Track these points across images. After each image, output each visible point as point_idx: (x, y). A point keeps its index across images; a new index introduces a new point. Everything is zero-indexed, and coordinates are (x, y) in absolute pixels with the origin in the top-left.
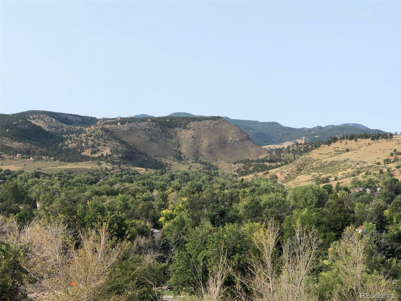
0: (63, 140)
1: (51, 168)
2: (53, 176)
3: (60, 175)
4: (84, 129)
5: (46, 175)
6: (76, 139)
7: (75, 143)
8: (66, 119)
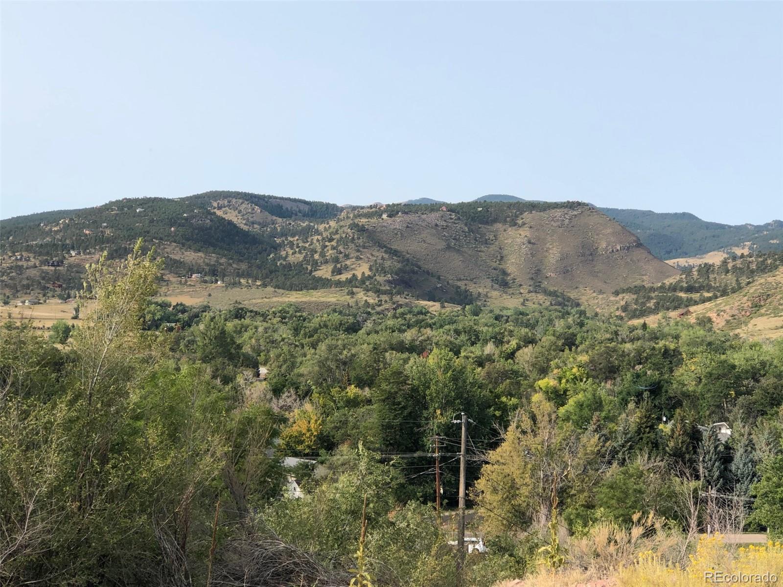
0: (276, 248)
1: (259, 301)
2: (270, 317)
3: (283, 316)
4: (316, 226)
5: (257, 313)
6: (302, 246)
7: (300, 252)
8: (280, 207)
